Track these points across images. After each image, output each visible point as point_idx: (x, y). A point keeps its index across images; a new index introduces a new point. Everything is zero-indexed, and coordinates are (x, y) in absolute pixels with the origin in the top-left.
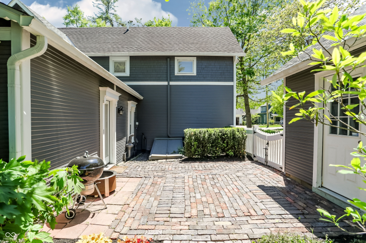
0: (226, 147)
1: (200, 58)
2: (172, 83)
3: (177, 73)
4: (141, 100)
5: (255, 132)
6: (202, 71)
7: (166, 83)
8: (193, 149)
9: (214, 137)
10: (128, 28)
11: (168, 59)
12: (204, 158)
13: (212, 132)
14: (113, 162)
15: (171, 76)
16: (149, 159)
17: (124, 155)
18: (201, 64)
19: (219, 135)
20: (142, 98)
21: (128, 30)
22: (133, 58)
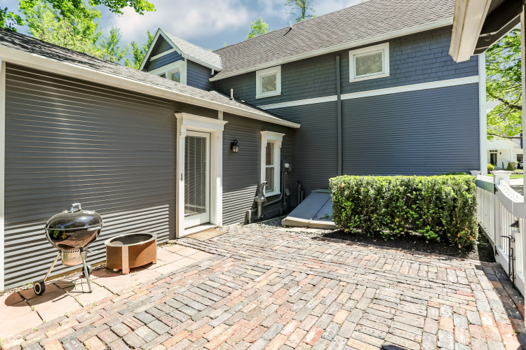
0: (418, 219)
1: (395, 43)
2: (344, 97)
3: (353, 77)
4: (297, 129)
5: (496, 190)
6: (400, 67)
7: (334, 98)
8: (344, 214)
9: (387, 195)
10: (291, 26)
11: (338, 58)
12: (370, 237)
13: (384, 183)
14: (214, 223)
15: (342, 85)
16: (282, 223)
17: (247, 213)
18: (400, 53)
19: (398, 190)
20: (298, 126)
21: (291, 29)
22: (285, 67)
